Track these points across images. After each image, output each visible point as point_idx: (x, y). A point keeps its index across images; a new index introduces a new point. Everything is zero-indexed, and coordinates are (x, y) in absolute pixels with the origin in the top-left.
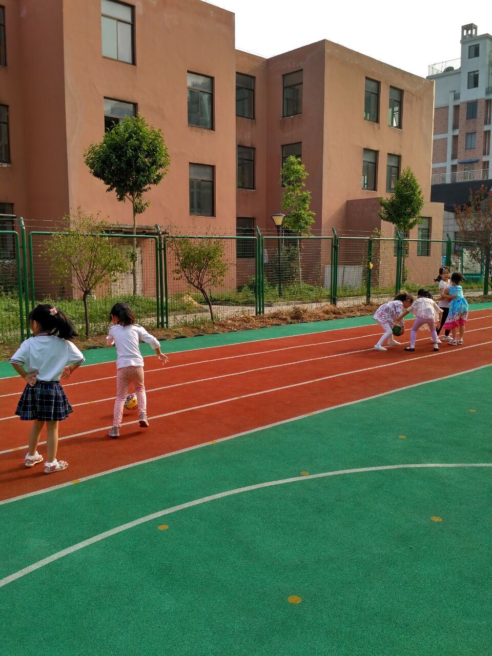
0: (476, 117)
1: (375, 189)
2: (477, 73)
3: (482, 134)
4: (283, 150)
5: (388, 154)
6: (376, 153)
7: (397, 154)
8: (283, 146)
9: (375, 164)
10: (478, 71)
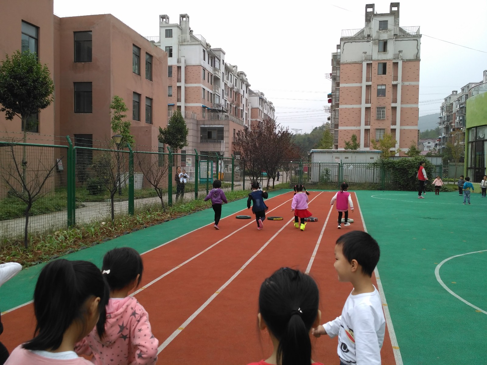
0: (172, 77)
1: (139, 120)
2: (171, 48)
3: (176, 88)
4: (75, 86)
5: (146, 97)
6: (139, 95)
7: (151, 97)
8: (75, 83)
9: (139, 103)
10: (172, 47)
